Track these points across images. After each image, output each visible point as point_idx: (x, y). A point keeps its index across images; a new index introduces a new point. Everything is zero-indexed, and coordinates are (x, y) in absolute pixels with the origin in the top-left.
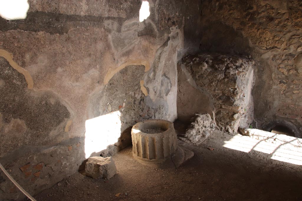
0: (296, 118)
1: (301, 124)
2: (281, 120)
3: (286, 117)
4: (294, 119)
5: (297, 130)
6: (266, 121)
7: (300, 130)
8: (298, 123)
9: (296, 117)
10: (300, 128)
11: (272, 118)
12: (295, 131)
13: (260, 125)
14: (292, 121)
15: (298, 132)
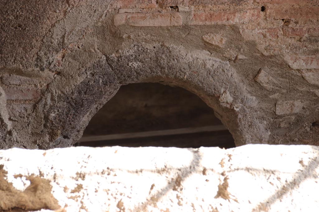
0: (236, 20)
1: (261, 48)
2: (149, 47)
3: (180, 19)
4: (223, 27)
5: (244, 88)
6: (59, 73)
7: (262, 88)
8: (247, 43)
9: (234, 13)
10: (262, 73)
11: (96, 41)
12: (235, 99)
13: (29, 107)
14: (216, 39)
15: (253, 101)
